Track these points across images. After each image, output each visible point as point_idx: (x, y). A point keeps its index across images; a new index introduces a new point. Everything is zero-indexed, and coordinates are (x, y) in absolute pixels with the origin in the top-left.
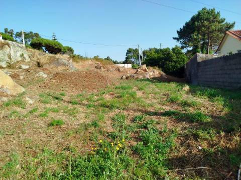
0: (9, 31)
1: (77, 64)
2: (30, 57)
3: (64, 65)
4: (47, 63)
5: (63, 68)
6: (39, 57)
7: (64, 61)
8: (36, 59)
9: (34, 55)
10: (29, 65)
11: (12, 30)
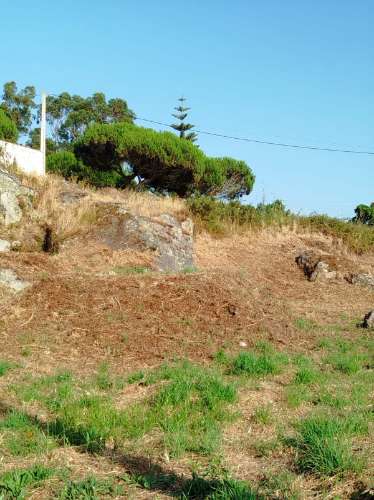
0: (18, 92)
1: (217, 243)
2: (21, 206)
3: (140, 243)
4: (78, 233)
5: (133, 259)
6: (56, 205)
7: (145, 226)
8: (45, 213)
9: (41, 195)
10: (12, 238)
11: (31, 89)
